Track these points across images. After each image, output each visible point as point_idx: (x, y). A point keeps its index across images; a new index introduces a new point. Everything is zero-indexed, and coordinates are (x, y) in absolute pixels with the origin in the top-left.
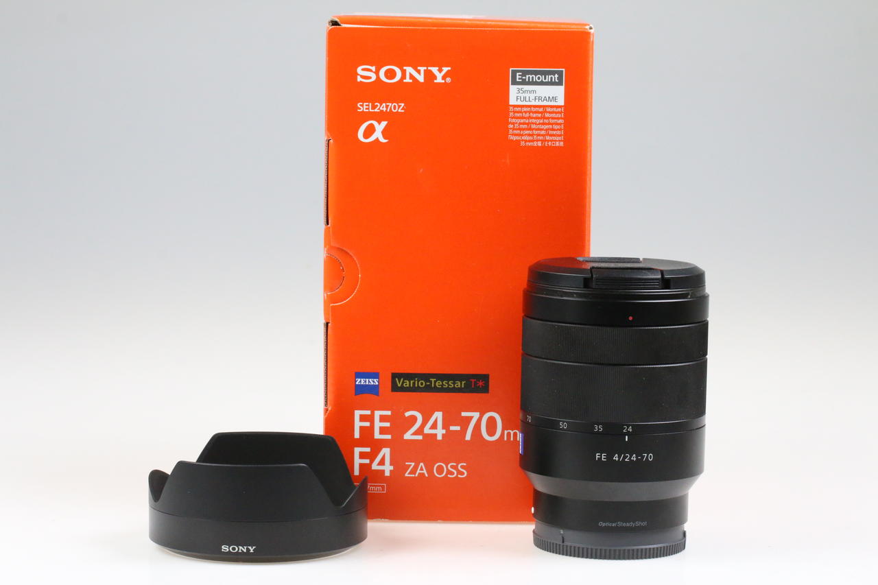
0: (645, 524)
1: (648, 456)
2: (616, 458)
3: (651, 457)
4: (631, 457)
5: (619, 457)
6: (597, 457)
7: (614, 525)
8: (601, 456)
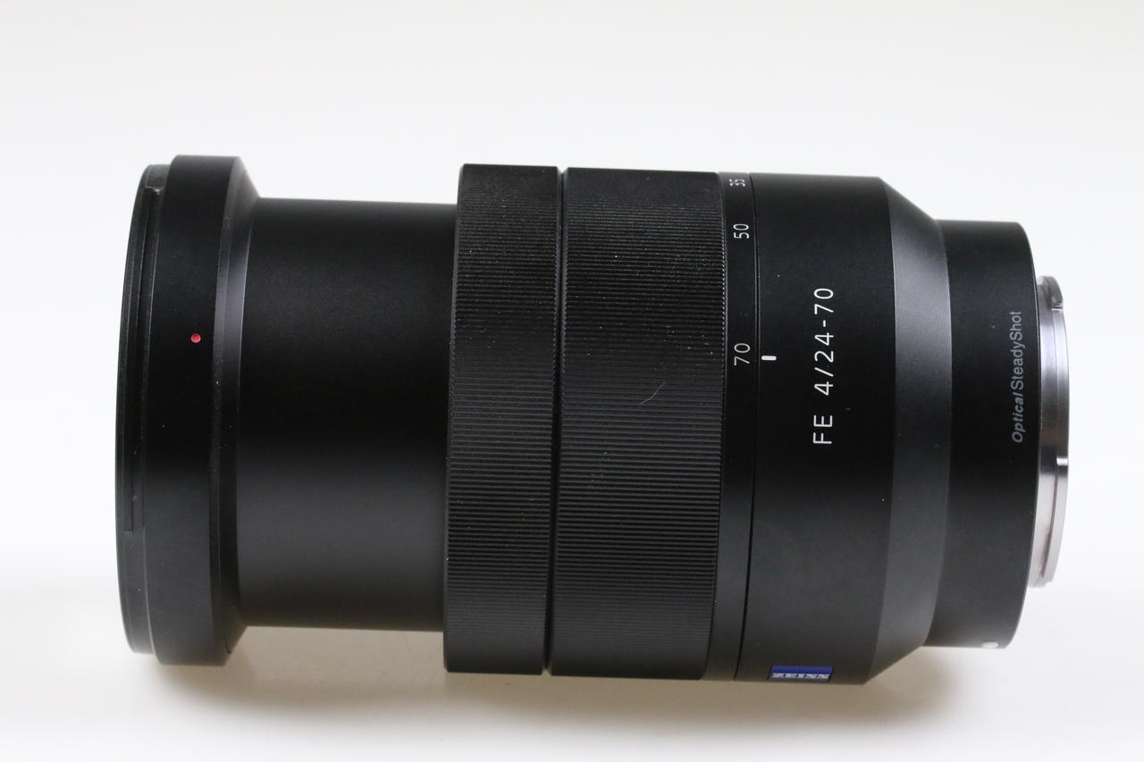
0: (1015, 316)
1: (820, 302)
2: (824, 388)
3: (823, 294)
4: (821, 347)
5: (824, 379)
6: (822, 442)
7: (1019, 400)
8: (819, 431)
